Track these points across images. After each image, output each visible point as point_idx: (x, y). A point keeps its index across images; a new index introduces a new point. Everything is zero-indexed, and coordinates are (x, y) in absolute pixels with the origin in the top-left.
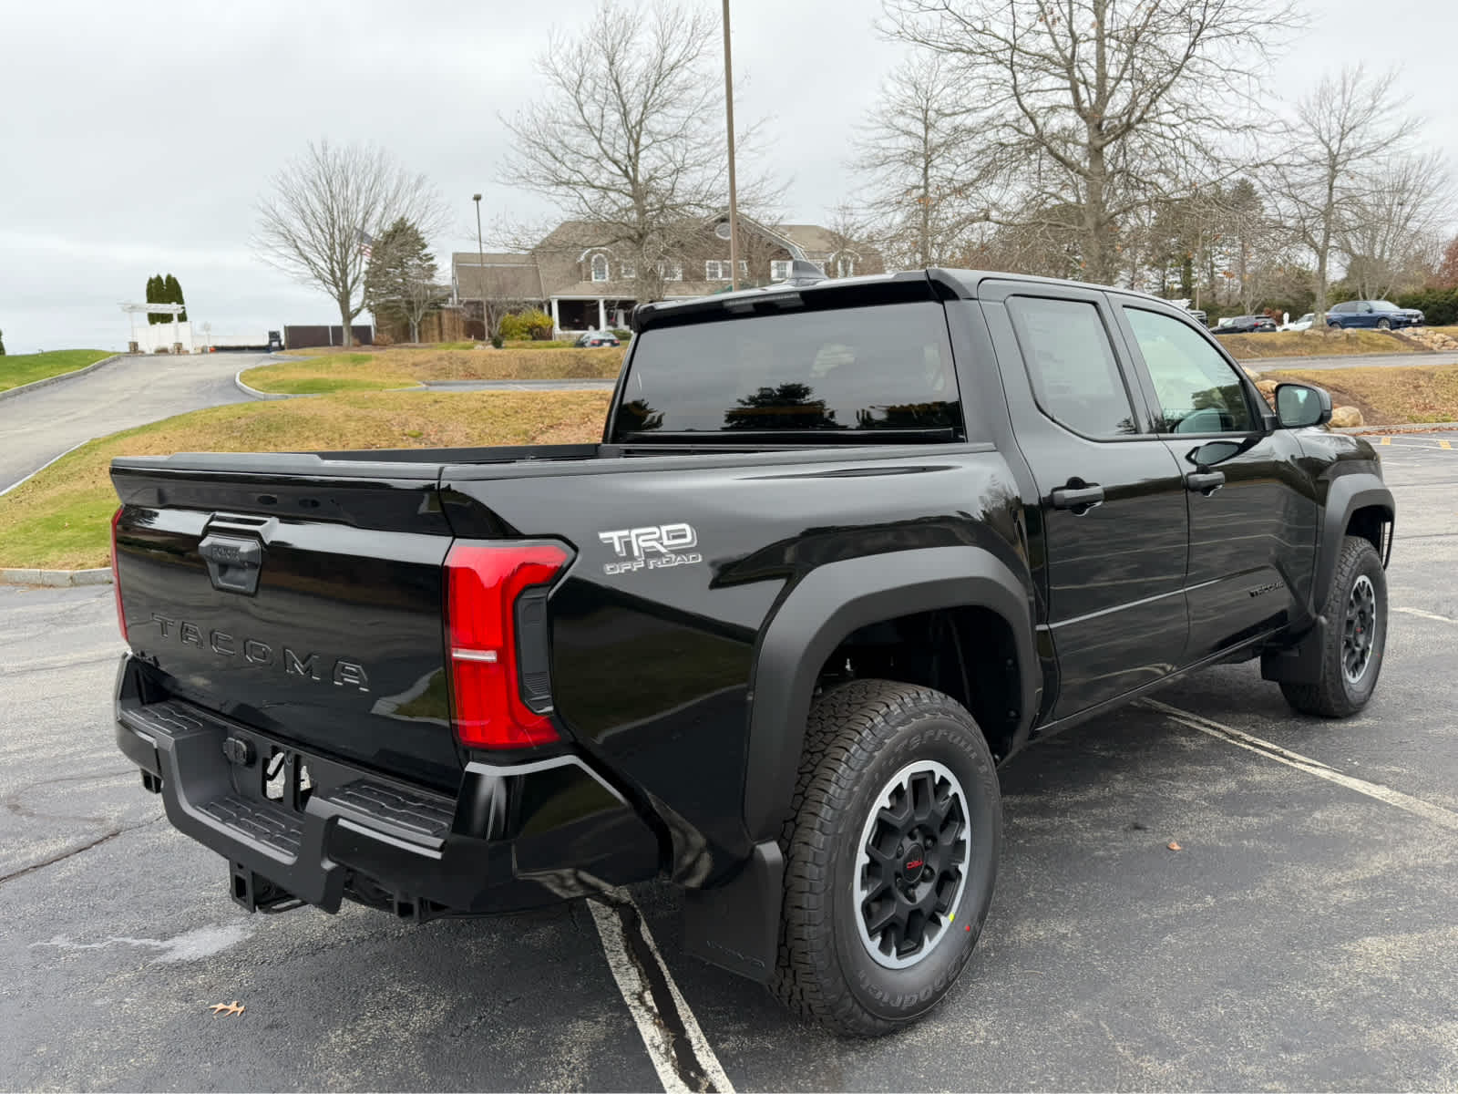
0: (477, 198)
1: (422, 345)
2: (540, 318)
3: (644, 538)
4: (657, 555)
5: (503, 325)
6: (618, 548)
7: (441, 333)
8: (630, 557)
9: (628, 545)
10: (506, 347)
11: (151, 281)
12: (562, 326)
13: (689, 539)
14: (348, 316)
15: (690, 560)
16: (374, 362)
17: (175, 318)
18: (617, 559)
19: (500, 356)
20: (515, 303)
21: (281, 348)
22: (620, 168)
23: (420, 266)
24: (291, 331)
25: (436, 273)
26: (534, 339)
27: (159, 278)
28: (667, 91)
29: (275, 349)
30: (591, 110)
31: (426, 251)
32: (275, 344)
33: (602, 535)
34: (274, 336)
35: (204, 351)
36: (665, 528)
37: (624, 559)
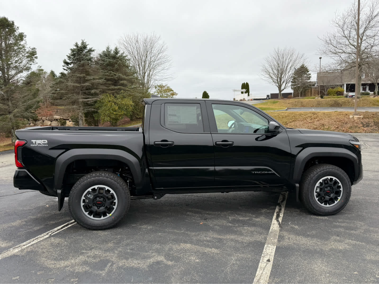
0: (320, 58)
1: (301, 98)
2: (340, 89)
3: (38, 142)
4: (40, 144)
5: (329, 92)
6: (34, 142)
7: (311, 94)
8: (36, 144)
9: (36, 142)
10: (324, 98)
11: (243, 84)
12: (346, 92)
13: (46, 142)
14: (280, 91)
15: (46, 145)
16: (278, 103)
17: (244, 92)
18: (33, 144)
19: (312, 101)
20: (333, 85)
21: (269, 99)
22: (354, 47)
23: (307, 77)
24: (272, 94)
25: (311, 79)
26: (338, 95)
27: (244, 83)
28: (372, 23)
29: (268, 99)
30: (346, 32)
31: (309, 73)
32: (268, 98)
33: (32, 140)
34: (268, 96)
35: (251, 100)
36: (42, 140)
37: (34, 144)
